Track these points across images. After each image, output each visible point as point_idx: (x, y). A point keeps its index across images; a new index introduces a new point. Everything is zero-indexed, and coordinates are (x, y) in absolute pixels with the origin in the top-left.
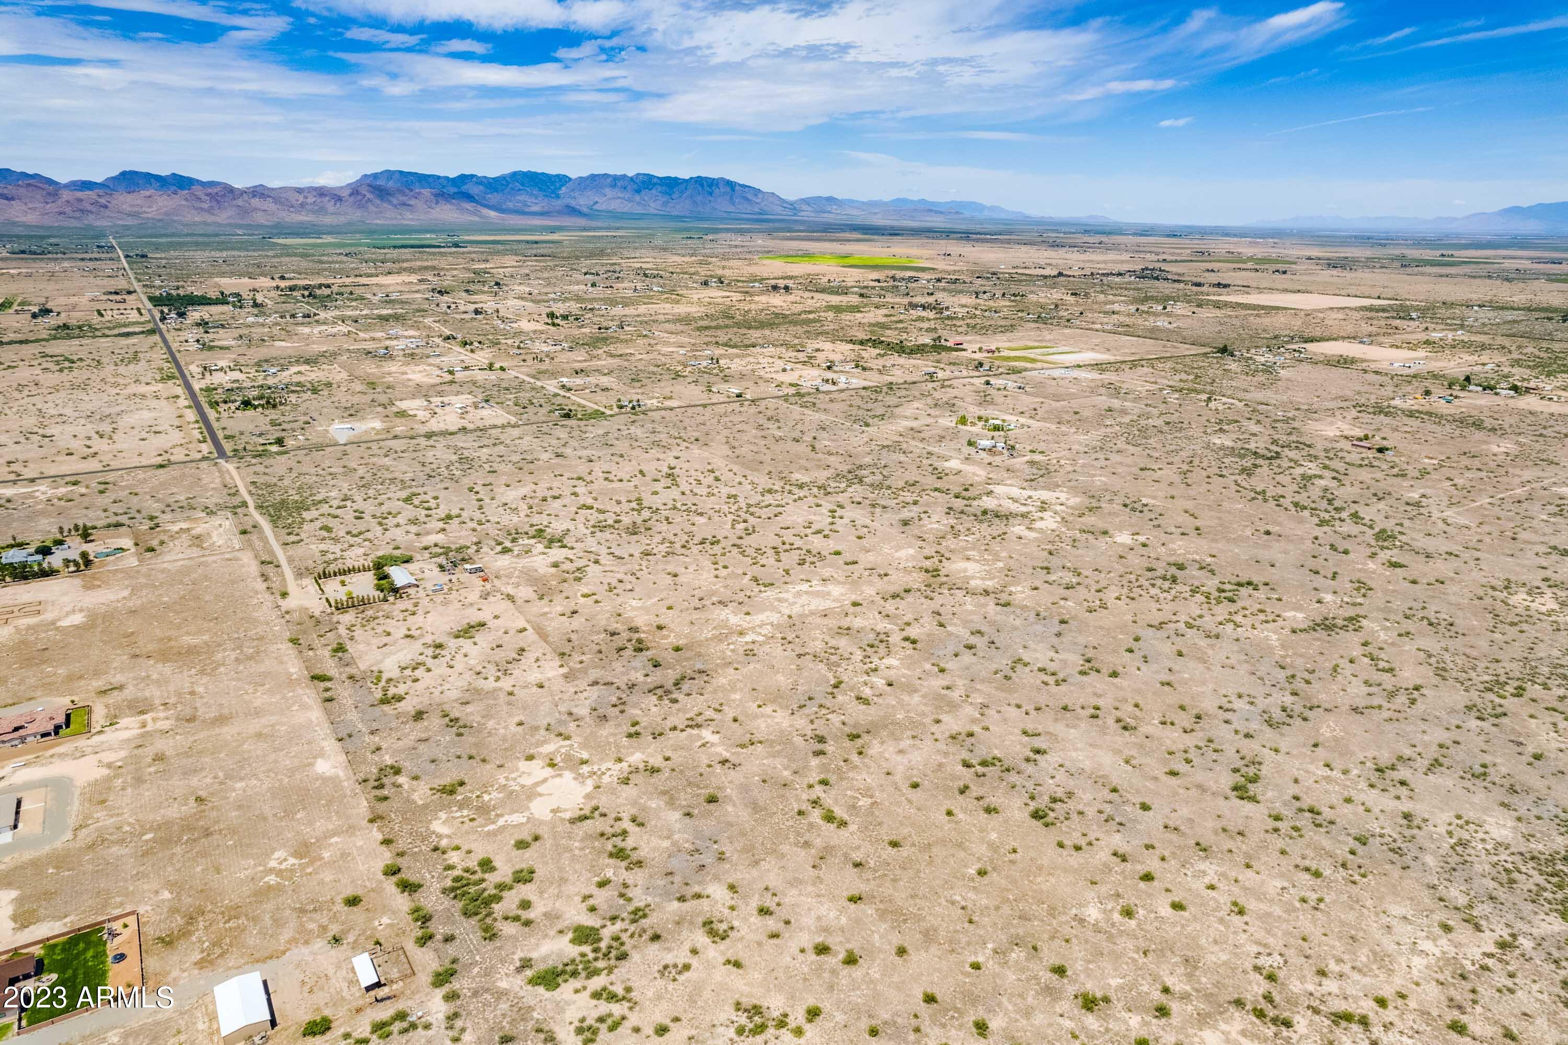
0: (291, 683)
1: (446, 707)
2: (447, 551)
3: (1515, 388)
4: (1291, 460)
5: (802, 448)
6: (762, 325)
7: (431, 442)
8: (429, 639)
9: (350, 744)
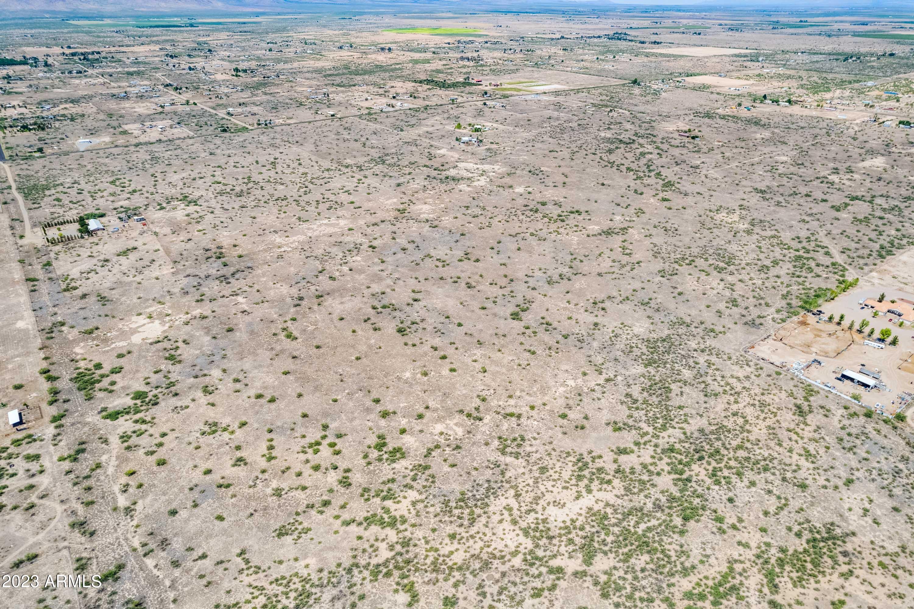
0: (14, 283)
1: (101, 292)
2: (127, 210)
3: (789, 101)
4: (639, 144)
5: (358, 145)
6: (365, 73)
7: (138, 149)
8: (102, 257)
9: (39, 313)
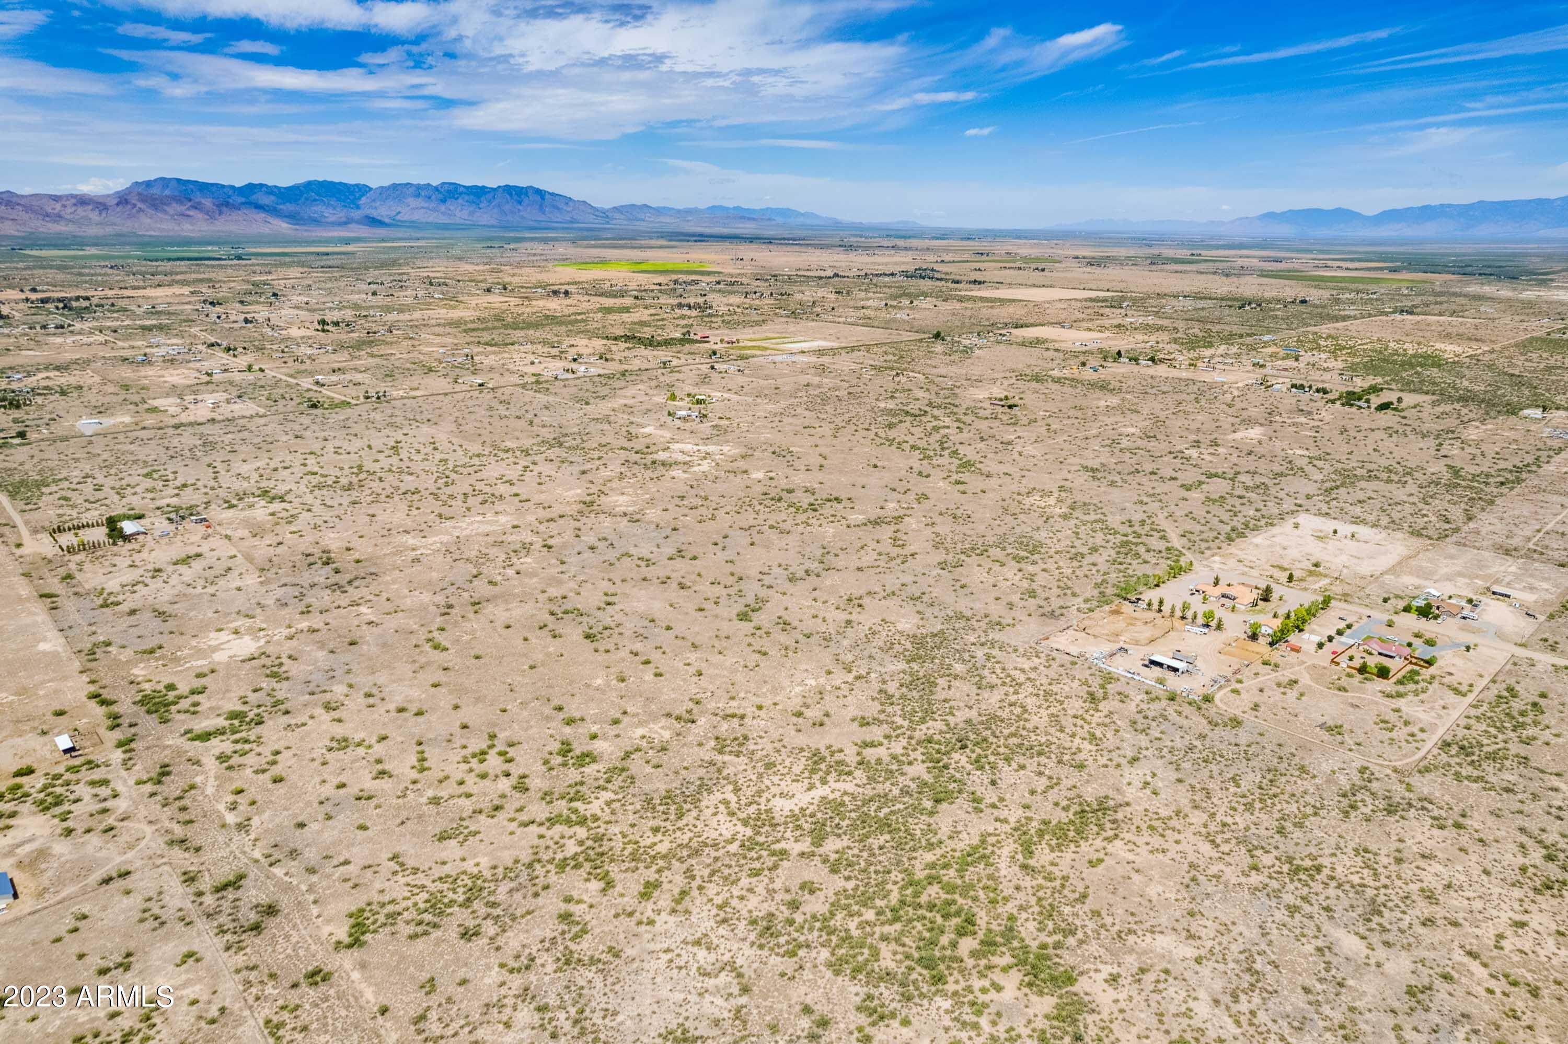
0: (21, 600)
1: (157, 606)
2: (177, 509)
3: (1152, 359)
4: (933, 416)
5: (522, 423)
6: (529, 325)
7: (179, 431)
8: (151, 567)
9: (69, 633)
